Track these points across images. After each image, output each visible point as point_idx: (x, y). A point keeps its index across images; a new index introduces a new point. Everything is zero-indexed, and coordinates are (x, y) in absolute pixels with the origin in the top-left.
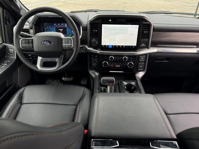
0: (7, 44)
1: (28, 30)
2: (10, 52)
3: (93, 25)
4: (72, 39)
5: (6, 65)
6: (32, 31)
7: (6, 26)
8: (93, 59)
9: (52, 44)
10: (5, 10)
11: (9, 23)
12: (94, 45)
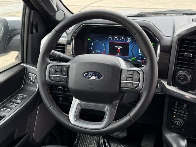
0: (27, 66)
1: (64, 45)
2: (30, 79)
3: (185, 43)
4: (141, 73)
5: (19, 101)
6: (69, 48)
7: (30, 35)
8: (177, 109)
9: (101, 80)
10: (32, 11)
11: (37, 31)
12: (183, 83)
